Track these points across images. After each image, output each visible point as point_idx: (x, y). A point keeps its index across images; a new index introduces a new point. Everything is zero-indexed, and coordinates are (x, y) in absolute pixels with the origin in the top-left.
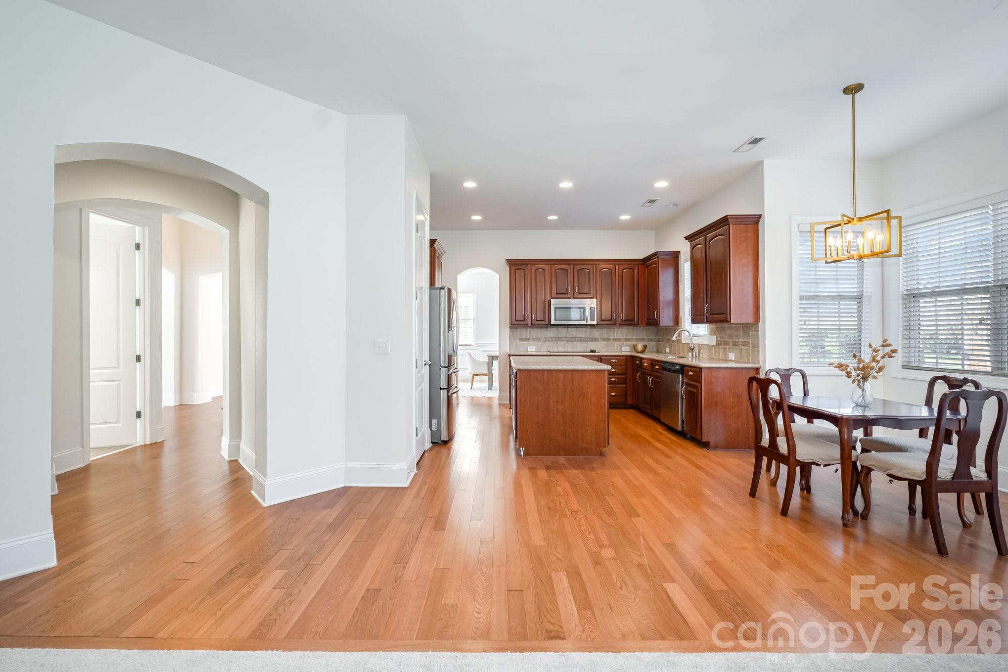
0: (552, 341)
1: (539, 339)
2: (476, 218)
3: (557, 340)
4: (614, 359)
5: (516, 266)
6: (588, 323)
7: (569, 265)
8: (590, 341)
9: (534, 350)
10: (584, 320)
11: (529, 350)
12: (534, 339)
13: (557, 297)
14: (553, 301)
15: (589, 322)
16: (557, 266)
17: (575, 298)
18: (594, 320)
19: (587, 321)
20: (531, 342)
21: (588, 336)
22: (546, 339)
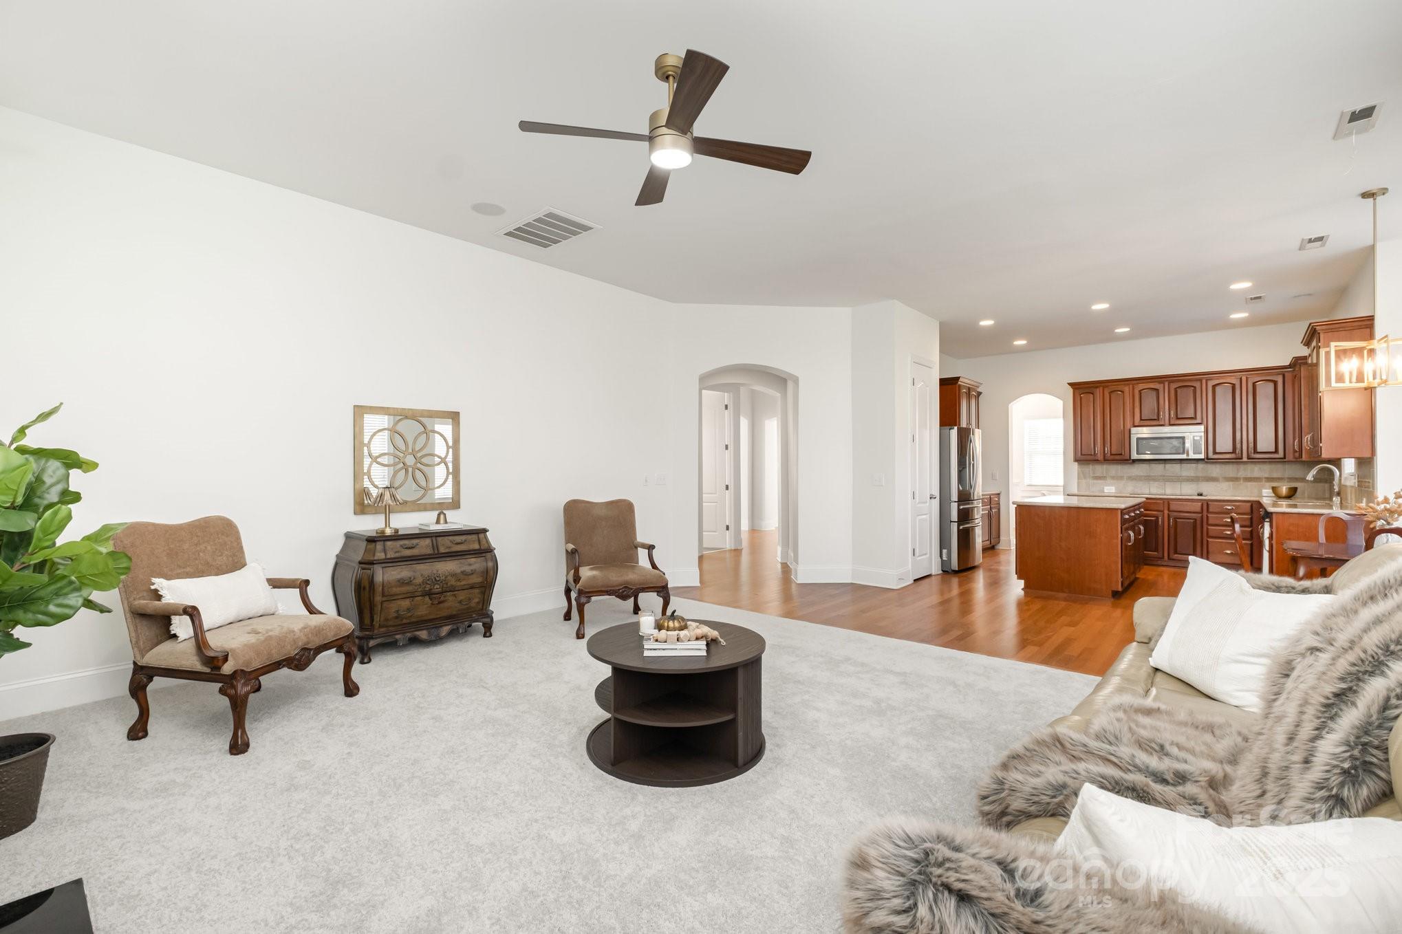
0: (1141, 480)
1: (1121, 478)
2: (1020, 342)
3: (1149, 479)
4: (1229, 505)
5: (1082, 390)
6: (1190, 457)
7: (1160, 383)
8: (1203, 481)
9: (1114, 491)
10: (1183, 453)
11: (1106, 491)
12: (1113, 478)
13: (1142, 424)
14: (1134, 430)
15: (1192, 456)
16: (1141, 386)
17: (1171, 425)
18: (1201, 453)
19: (1188, 455)
20: (1109, 481)
21: (1200, 474)
22: (1131, 478)
